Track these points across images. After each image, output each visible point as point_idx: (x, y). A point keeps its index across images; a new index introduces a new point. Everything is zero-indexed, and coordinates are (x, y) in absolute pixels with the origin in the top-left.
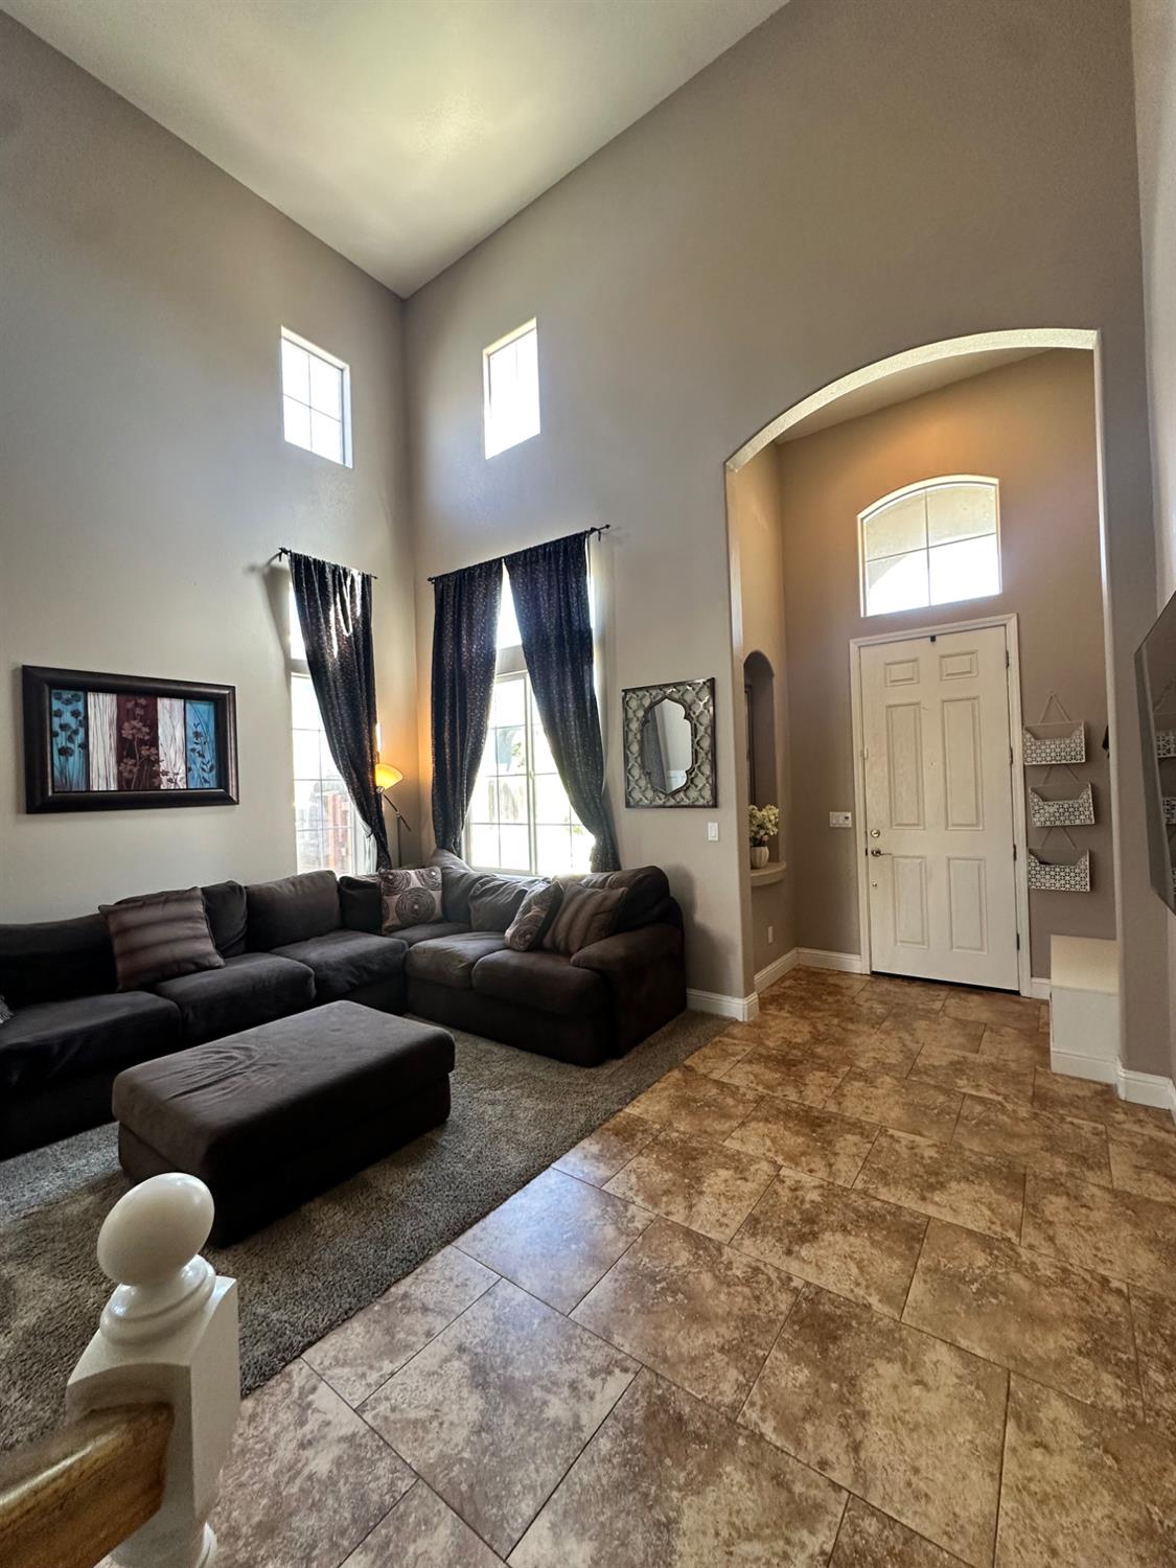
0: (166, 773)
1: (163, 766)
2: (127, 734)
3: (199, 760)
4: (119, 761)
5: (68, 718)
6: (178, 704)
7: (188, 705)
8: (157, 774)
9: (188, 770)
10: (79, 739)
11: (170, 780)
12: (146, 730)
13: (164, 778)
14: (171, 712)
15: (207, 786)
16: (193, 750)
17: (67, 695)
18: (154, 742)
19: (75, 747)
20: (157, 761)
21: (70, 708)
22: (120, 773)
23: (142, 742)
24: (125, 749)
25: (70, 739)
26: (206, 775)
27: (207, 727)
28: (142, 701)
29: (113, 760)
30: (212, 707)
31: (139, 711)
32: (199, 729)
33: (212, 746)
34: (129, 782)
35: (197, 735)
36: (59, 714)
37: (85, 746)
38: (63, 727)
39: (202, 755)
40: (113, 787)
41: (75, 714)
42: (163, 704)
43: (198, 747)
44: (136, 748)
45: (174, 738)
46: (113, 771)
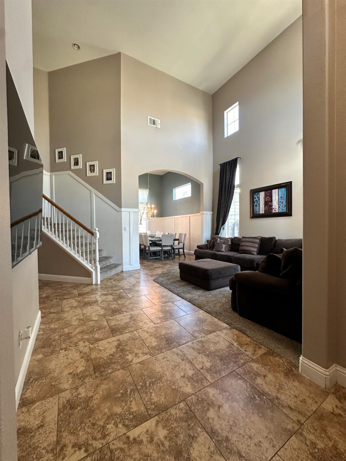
0: (274, 209)
1: (273, 207)
2: (266, 200)
3: (282, 204)
4: (265, 207)
5: (257, 199)
6: (277, 190)
7: (279, 190)
8: (272, 209)
9: (279, 207)
10: (258, 203)
11: (275, 210)
12: (270, 198)
13: (273, 210)
14: (275, 193)
15: (283, 211)
16: (280, 202)
17: (257, 194)
18: (271, 201)
19: (258, 204)
20: (272, 206)
21: (257, 196)
22: (265, 209)
23: (269, 202)
24: (266, 203)
25: (257, 203)
26: (283, 208)
27: (284, 195)
28: (269, 192)
29: (264, 207)
30: (285, 189)
31: (269, 194)
32: (282, 196)
33: (285, 200)
34: (266, 211)
35: (281, 197)
36: (255, 198)
37: (259, 204)
38: (256, 201)
39: (282, 203)
40: (263, 213)
41: (258, 197)
42: (274, 191)
43: (282, 201)
44: (268, 203)
45: (276, 199)
46: (264, 209)
